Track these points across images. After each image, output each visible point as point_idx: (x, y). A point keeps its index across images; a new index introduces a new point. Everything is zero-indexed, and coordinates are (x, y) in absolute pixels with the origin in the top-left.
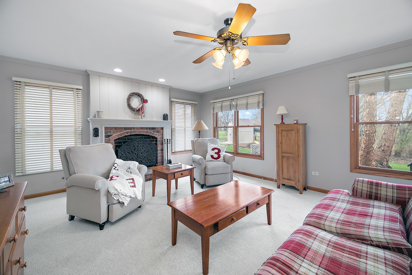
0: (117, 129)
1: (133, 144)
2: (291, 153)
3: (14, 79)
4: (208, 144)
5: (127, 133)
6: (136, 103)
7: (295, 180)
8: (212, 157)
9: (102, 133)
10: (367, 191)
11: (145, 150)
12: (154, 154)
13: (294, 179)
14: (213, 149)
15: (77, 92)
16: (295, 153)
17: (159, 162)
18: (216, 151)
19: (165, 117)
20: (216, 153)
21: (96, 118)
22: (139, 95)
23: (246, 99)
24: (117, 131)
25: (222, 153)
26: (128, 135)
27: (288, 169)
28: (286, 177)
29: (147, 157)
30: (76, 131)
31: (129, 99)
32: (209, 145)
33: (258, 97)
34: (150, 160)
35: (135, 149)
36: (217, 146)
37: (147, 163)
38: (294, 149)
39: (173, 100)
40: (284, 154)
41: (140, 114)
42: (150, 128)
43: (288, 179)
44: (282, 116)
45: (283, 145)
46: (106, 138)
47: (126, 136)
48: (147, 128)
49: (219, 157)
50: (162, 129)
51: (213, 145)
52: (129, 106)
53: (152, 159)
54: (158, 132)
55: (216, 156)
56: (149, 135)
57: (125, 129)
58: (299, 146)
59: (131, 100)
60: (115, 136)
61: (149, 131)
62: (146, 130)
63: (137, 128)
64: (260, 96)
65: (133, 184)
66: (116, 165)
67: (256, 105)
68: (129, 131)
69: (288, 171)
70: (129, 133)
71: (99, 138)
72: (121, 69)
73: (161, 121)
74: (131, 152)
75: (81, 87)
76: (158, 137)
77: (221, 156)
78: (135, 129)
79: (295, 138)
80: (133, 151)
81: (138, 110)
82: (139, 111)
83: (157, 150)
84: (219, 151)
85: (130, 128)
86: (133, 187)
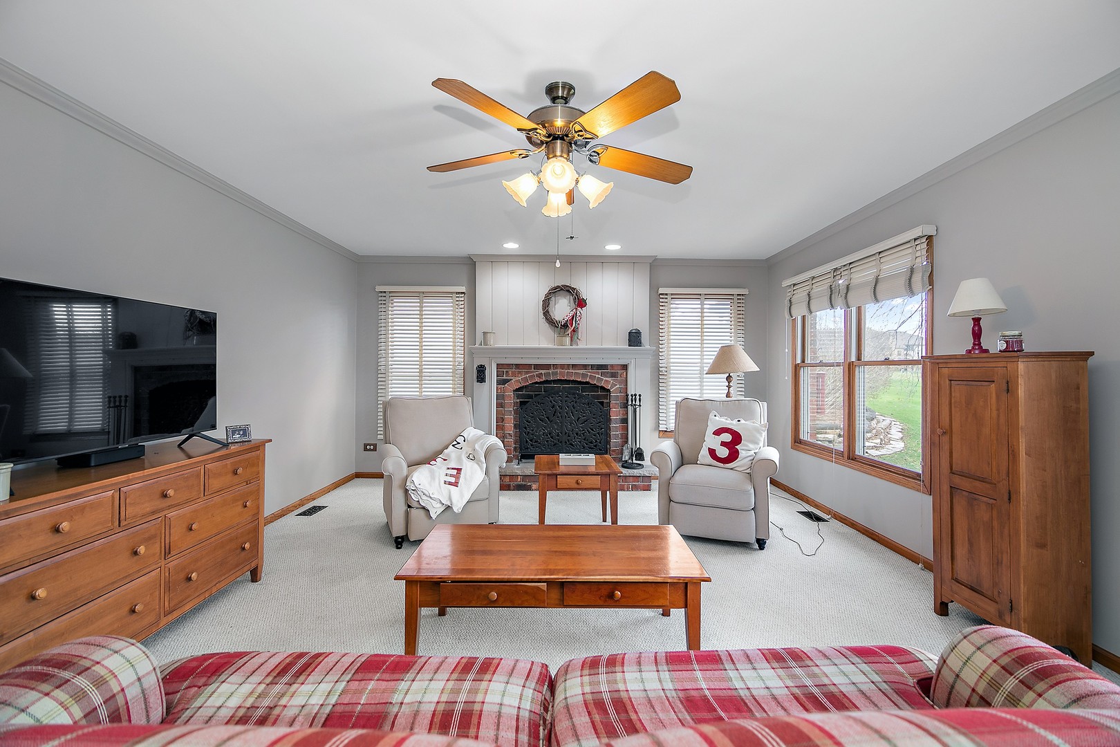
0: (521, 367)
1: (551, 402)
2: (983, 480)
3: (379, 288)
4: (712, 416)
5: (540, 375)
6: (562, 308)
7: (997, 599)
8: (712, 453)
9: (492, 374)
10: (973, 690)
11: (579, 418)
12: (602, 429)
13: (996, 593)
14: (718, 432)
15: (457, 299)
16: (999, 482)
17: (614, 451)
18: (727, 437)
19: (634, 338)
20: (723, 444)
21: (483, 346)
22: (568, 290)
23: (874, 263)
24: (520, 373)
25: (747, 446)
26: (541, 380)
27: (971, 544)
28: (963, 576)
29: (583, 434)
30: (455, 370)
31: (546, 303)
32: (711, 420)
33: (910, 251)
34: (591, 443)
35: (555, 412)
36: (735, 422)
37: (584, 448)
38: (994, 463)
39: (661, 291)
40: (957, 480)
41: (567, 333)
42: (593, 366)
43: (972, 589)
44: (977, 321)
45: (956, 439)
46: (499, 386)
47: (536, 383)
48: (585, 367)
49: (733, 456)
50: (625, 367)
51: (723, 419)
52: (546, 314)
53: (596, 441)
54: (614, 375)
55: (723, 452)
56: (587, 383)
57: (537, 367)
58: (1013, 455)
59: (552, 303)
60: (517, 381)
61: (589, 372)
62: (581, 372)
63: (562, 366)
64: (918, 248)
65: (453, 480)
66: (460, 439)
67: (902, 281)
68: (543, 372)
69: (971, 551)
70: (544, 375)
71: (486, 385)
72: (515, 241)
73: (624, 350)
74: (548, 418)
75: (463, 289)
76: (612, 387)
77: (742, 454)
78: (556, 368)
79: (999, 416)
80: (552, 418)
81: (565, 326)
82: (566, 328)
83: (609, 420)
84: (737, 438)
85: (547, 367)
86: (450, 484)
